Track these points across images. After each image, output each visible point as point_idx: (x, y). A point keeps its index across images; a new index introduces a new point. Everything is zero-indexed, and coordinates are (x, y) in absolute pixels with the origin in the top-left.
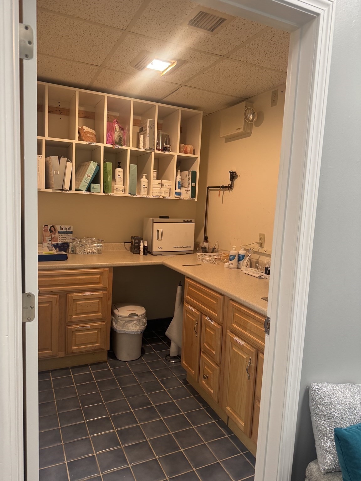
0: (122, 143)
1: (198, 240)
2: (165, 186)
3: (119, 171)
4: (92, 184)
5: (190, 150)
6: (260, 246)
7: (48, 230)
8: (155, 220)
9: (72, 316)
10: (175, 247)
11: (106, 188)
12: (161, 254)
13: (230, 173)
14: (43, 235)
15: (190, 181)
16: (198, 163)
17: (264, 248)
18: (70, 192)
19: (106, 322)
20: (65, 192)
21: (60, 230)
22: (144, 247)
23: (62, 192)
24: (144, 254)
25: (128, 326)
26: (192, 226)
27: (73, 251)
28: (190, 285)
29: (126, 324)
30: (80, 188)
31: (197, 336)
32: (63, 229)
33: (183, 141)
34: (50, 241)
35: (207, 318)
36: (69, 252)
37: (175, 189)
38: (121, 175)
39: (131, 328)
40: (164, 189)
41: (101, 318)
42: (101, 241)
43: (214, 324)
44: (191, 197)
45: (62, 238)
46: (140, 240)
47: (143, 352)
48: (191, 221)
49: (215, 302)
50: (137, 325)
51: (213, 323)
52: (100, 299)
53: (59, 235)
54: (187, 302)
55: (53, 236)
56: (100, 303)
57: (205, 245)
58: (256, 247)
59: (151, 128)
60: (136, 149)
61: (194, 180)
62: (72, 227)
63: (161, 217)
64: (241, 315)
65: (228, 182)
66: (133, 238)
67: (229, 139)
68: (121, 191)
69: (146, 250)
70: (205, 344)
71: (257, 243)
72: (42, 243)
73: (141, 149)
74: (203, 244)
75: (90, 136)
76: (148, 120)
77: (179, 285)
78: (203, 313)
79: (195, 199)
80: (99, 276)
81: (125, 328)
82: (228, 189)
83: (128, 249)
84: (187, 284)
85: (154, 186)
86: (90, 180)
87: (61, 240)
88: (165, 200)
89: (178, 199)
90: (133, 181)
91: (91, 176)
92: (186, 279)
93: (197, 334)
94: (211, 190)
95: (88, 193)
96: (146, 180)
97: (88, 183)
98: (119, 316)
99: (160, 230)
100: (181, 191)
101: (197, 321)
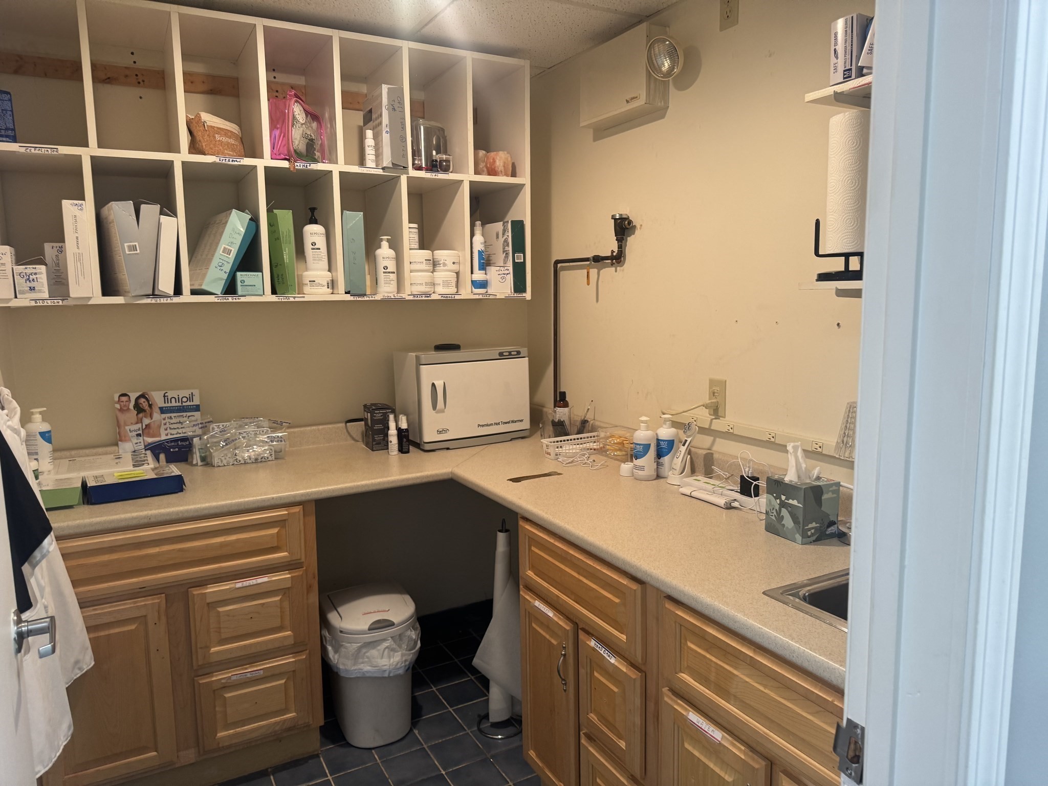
0: (318, 154)
1: (538, 398)
2: (445, 265)
3: (314, 233)
4: (239, 274)
5: (504, 166)
6: (712, 413)
7: (131, 406)
8: (424, 357)
9: (208, 648)
10: (483, 426)
11: (280, 280)
12: (446, 446)
13: (615, 220)
14: (118, 421)
15: (510, 249)
16: (526, 196)
17: (725, 418)
18: (176, 300)
19: (308, 651)
20: (163, 301)
21: (163, 405)
22: (399, 430)
23: (153, 301)
24: (402, 450)
25: (368, 657)
26: (522, 366)
27: (203, 459)
28: (534, 541)
29: (364, 650)
30: (205, 287)
31: (565, 691)
32: (173, 400)
33: (483, 142)
34: (139, 435)
35: (593, 643)
36: (195, 462)
37: (472, 273)
38: (321, 242)
39: (379, 660)
40: (443, 275)
41: (293, 643)
42: (282, 423)
43: (616, 664)
44: (516, 291)
45: (172, 426)
46: (386, 413)
47: (416, 713)
48: (519, 353)
49: (617, 600)
50: (393, 650)
51: (613, 661)
52: (285, 593)
53: (164, 419)
54: (530, 588)
55: (146, 421)
56: (286, 604)
57: (561, 413)
58: (704, 417)
59: (394, 109)
60: (355, 169)
61: (519, 246)
62: (196, 392)
63: (440, 348)
64: (707, 650)
65: (609, 245)
66: (368, 408)
67: (604, 130)
68: (324, 286)
69: (405, 440)
70: (593, 717)
71: (706, 406)
72: (117, 445)
73: (371, 167)
74: (555, 412)
75: (224, 139)
76: (385, 88)
77: (500, 531)
78: (579, 627)
79: (524, 295)
80: (275, 531)
81: (363, 663)
82: (612, 264)
83: (357, 438)
84: (527, 537)
85: (414, 267)
86: (231, 261)
87: (169, 431)
88: (447, 303)
89: (481, 297)
90: (355, 259)
91: (234, 251)
92: (521, 523)
93: (565, 684)
94: (564, 269)
95: (230, 300)
96: (392, 253)
97: (228, 271)
98: (341, 632)
99: (439, 384)
100: (488, 277)
101: (565, 648)
